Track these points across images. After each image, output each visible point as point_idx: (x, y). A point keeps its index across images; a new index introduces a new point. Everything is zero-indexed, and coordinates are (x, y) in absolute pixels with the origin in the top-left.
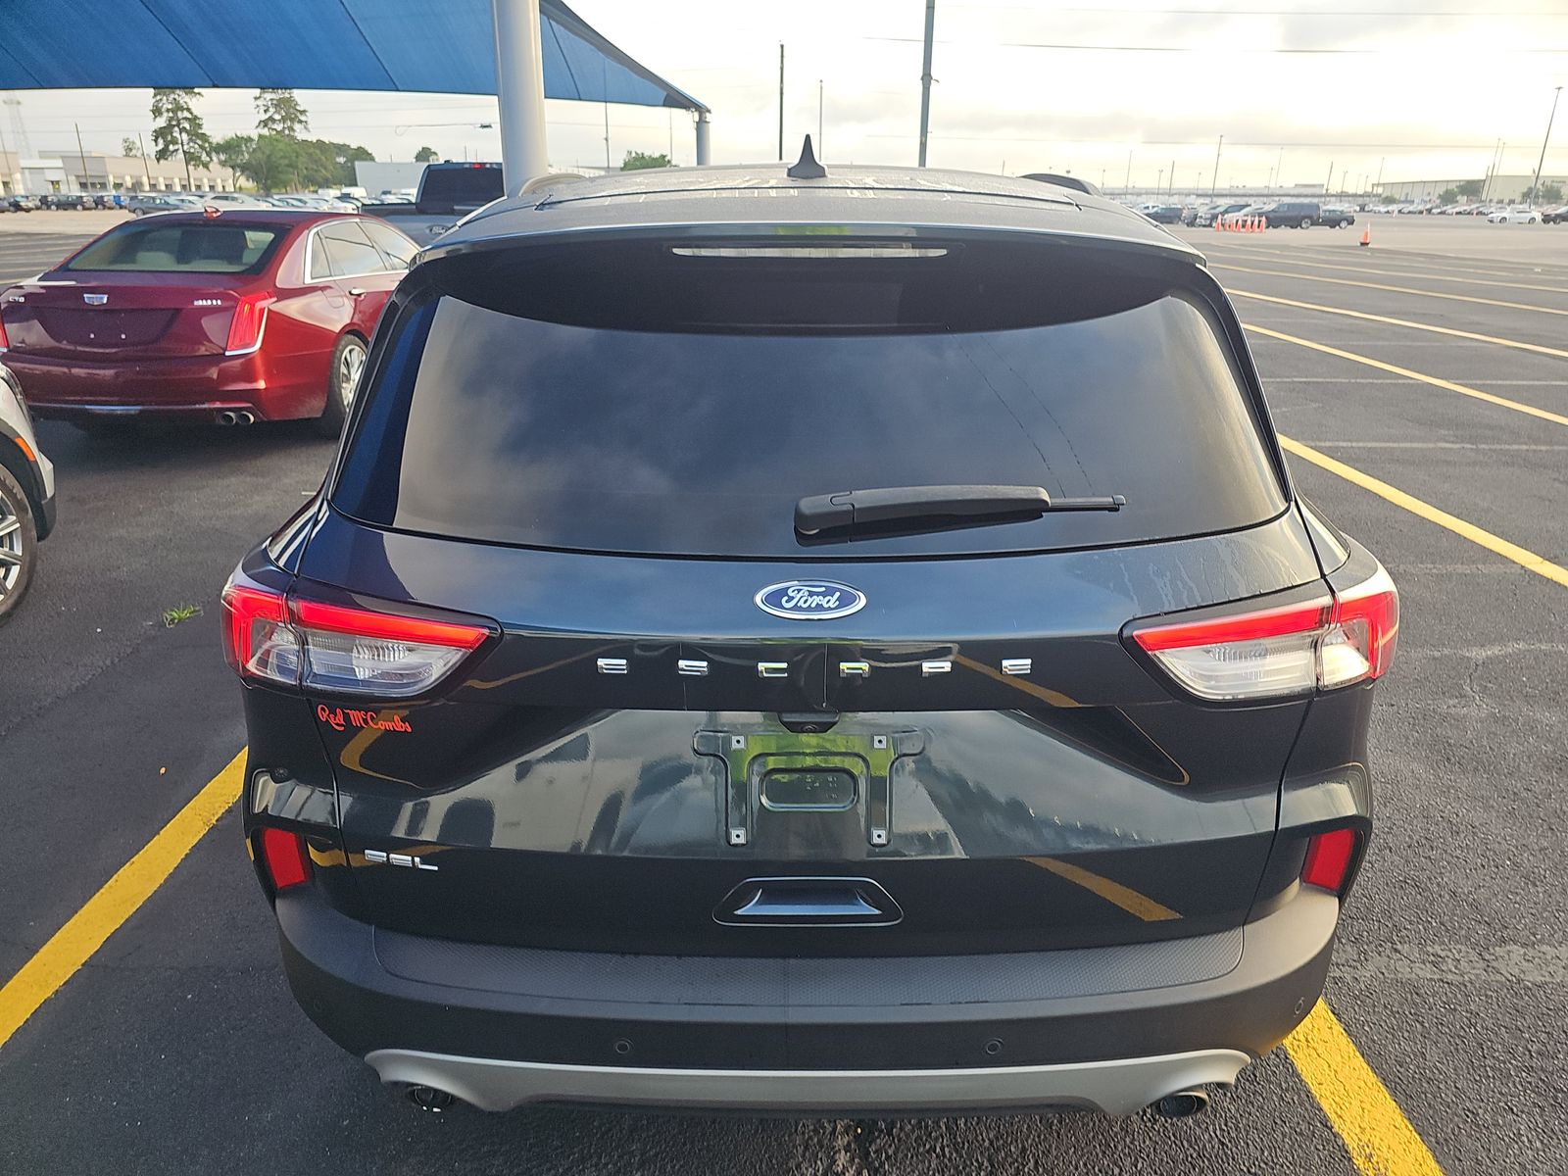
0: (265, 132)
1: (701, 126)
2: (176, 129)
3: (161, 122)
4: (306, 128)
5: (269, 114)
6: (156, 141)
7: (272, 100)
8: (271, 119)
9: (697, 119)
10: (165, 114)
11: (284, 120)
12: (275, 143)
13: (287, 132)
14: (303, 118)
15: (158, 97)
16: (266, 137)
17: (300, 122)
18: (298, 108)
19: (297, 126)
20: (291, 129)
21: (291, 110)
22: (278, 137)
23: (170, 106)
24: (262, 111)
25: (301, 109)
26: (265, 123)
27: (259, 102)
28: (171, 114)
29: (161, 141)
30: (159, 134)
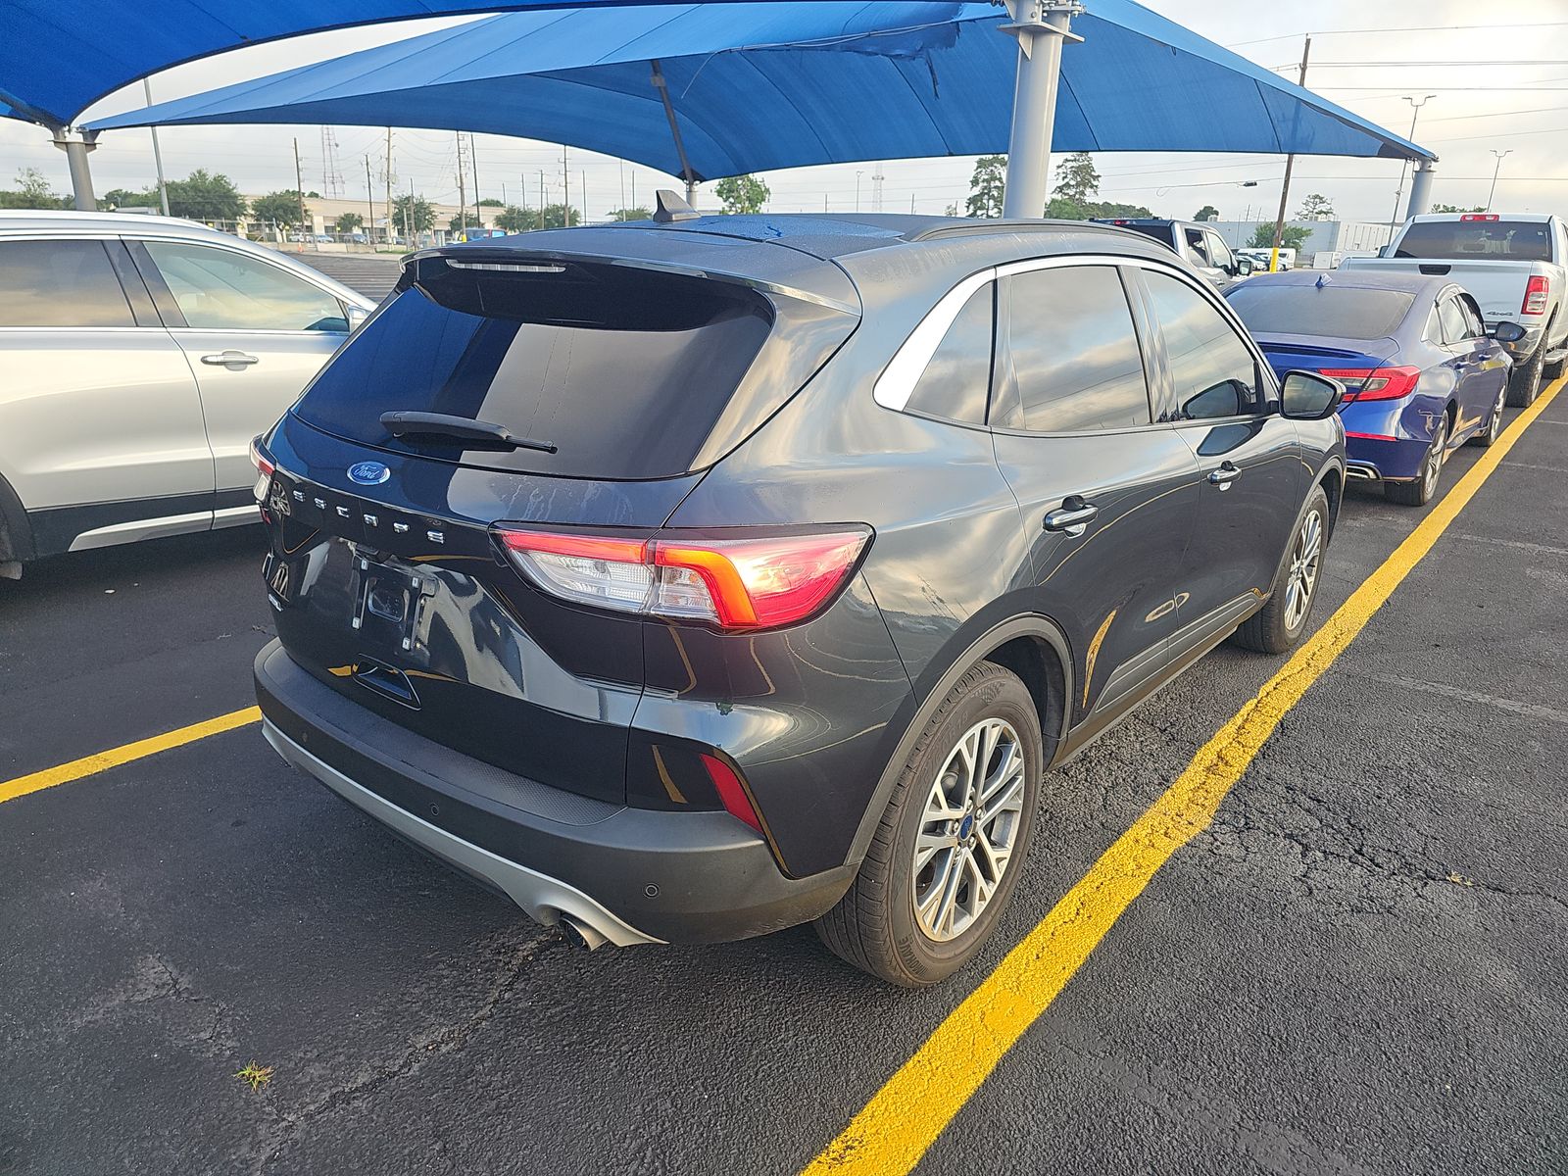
0: (1058, 197)
1: (1420, 177)
2: (986, 196)
3: (977, 191)
4: (1095, 192)
5: (1066, 180)
6: (968, 207)
7: (1072, 167)
8: (1067, 185)
9: (1417, 168)
10: (981, 184)
11: (1078, 185)
12: (1063, 206)
13: (1077, 196)
14: (1095, 183)
15: (979, 170)
16: (1057, 201)
17: (1092, 187)
18: (1093, 173)
19: (1088, 191)
20: (1083, 193)
21: (1087, 177)
22: (1068, 201)
23: (986, 177)
24: (1061, 178)
25: (1096, 174)
26: (1060, 189)
27: (1060, 170)
28: (985, 184)
29: (972, 207)
30: (972, 201)
